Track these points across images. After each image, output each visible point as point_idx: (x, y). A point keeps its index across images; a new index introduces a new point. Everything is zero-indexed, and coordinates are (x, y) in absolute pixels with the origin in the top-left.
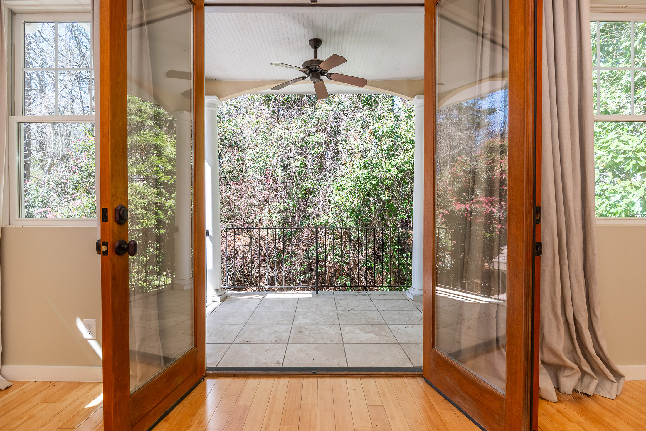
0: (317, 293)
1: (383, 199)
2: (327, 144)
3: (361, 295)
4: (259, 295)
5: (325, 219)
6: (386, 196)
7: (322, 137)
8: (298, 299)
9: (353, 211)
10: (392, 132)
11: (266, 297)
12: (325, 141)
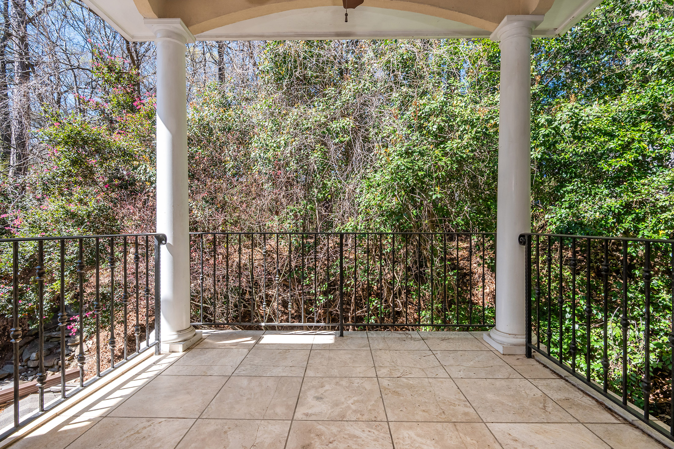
0: (342, 335)
1: (434, 197)
2: (355, 131)
3: (411, 338)
4: (249, 339)
5: (352, 224)
6: (437, 194)
7: (348, 122)
8: (311, 348)
9: (391, 214)
10: (442, 109)
11: (262, 342)
12: (353, 128)
